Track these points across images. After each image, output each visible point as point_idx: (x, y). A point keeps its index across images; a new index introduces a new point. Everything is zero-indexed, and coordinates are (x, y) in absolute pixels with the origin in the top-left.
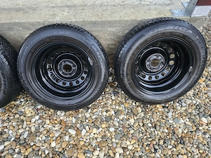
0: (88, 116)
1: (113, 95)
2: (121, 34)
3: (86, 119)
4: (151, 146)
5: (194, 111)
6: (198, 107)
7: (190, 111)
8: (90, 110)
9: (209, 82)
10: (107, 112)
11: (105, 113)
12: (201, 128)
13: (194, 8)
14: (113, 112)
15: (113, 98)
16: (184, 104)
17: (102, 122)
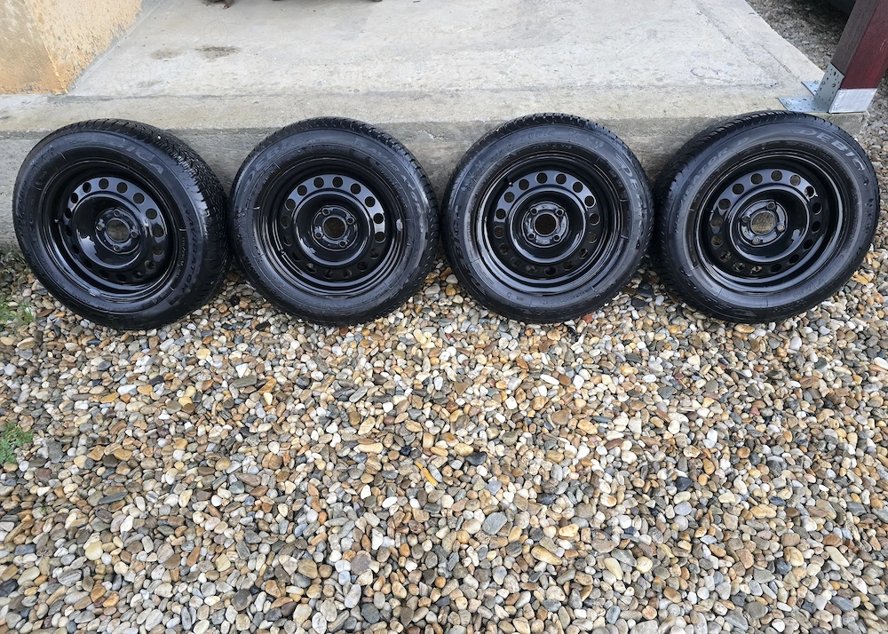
0: (579, 350)
1: (631, 308)
2: (660, 151)
3: (576, 356)
4: (755, 411)
5: (852, 346)
6: (863, 336)
7: (842, 344)
8: (581, 339)
9: (886, 284)
10: (625, 343)
11: (620, 346)
12: (873, 379)
13: (835, 95)
14: (642, 345)
15: (636, 315)
16: (824, 330)
17: (618, 363)
